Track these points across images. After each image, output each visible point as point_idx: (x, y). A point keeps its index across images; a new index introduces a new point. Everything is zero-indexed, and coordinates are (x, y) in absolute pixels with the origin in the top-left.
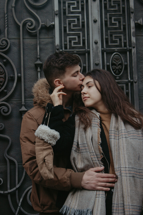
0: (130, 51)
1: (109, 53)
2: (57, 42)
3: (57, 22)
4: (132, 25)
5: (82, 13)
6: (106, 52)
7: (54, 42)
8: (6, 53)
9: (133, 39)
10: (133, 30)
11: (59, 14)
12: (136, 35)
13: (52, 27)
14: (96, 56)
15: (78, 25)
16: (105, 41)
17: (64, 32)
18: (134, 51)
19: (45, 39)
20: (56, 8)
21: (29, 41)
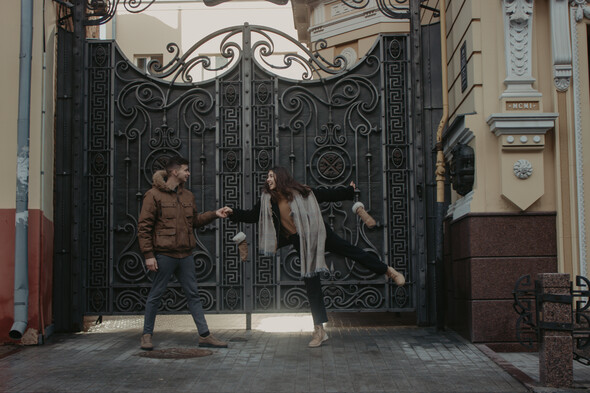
0: (274, 149)
1: (258, 150)
2: (217, 141)
3: (217, 126)
4: (277, 128)
5: (237, 118)
6: (256, 150)
7: (215, 141)
8: (177, 149)
9: (277, 140)
10: (277, 133)
11: (219, 119)
12: (279, 136)
13: (214, 129)
14: (247, 152)
15: (234, 128)
16: (255, 141)
17: (223, 134)
18: (277, 148)
19: (208, 139)
20: (217, 115)
21: (196, 140)
